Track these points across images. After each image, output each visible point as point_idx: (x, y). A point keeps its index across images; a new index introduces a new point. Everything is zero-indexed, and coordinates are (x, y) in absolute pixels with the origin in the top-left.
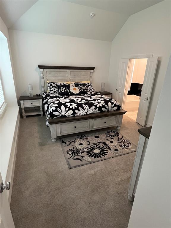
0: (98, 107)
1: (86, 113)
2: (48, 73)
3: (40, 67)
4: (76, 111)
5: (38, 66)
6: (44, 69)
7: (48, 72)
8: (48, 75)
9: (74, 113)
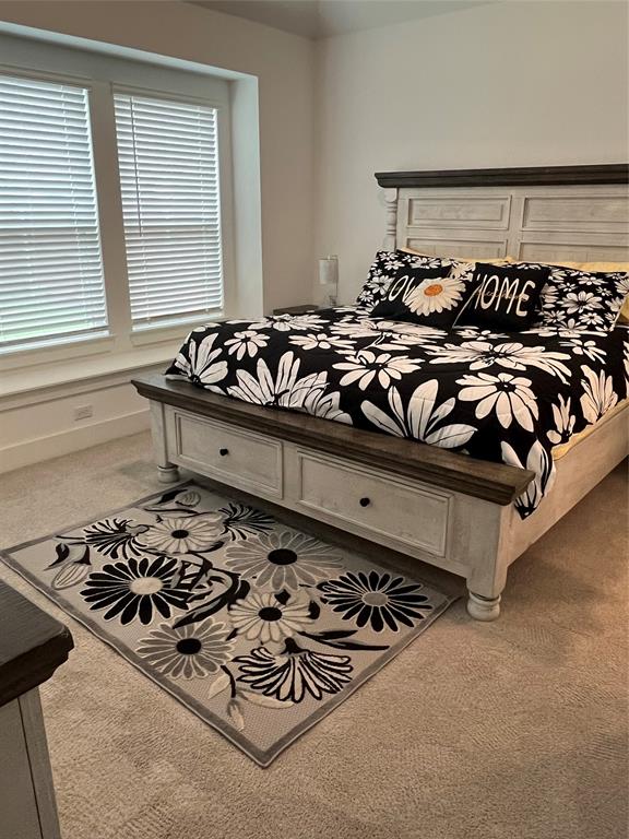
0: (342, 389)
1: (278, 397)
2: (415, 209)
3: (385, 180)
4: (241, 374)
5: (377, 175)
6: (402, 190)
7: (415, 203)
8: (414, 217)
9: (231, 380)
